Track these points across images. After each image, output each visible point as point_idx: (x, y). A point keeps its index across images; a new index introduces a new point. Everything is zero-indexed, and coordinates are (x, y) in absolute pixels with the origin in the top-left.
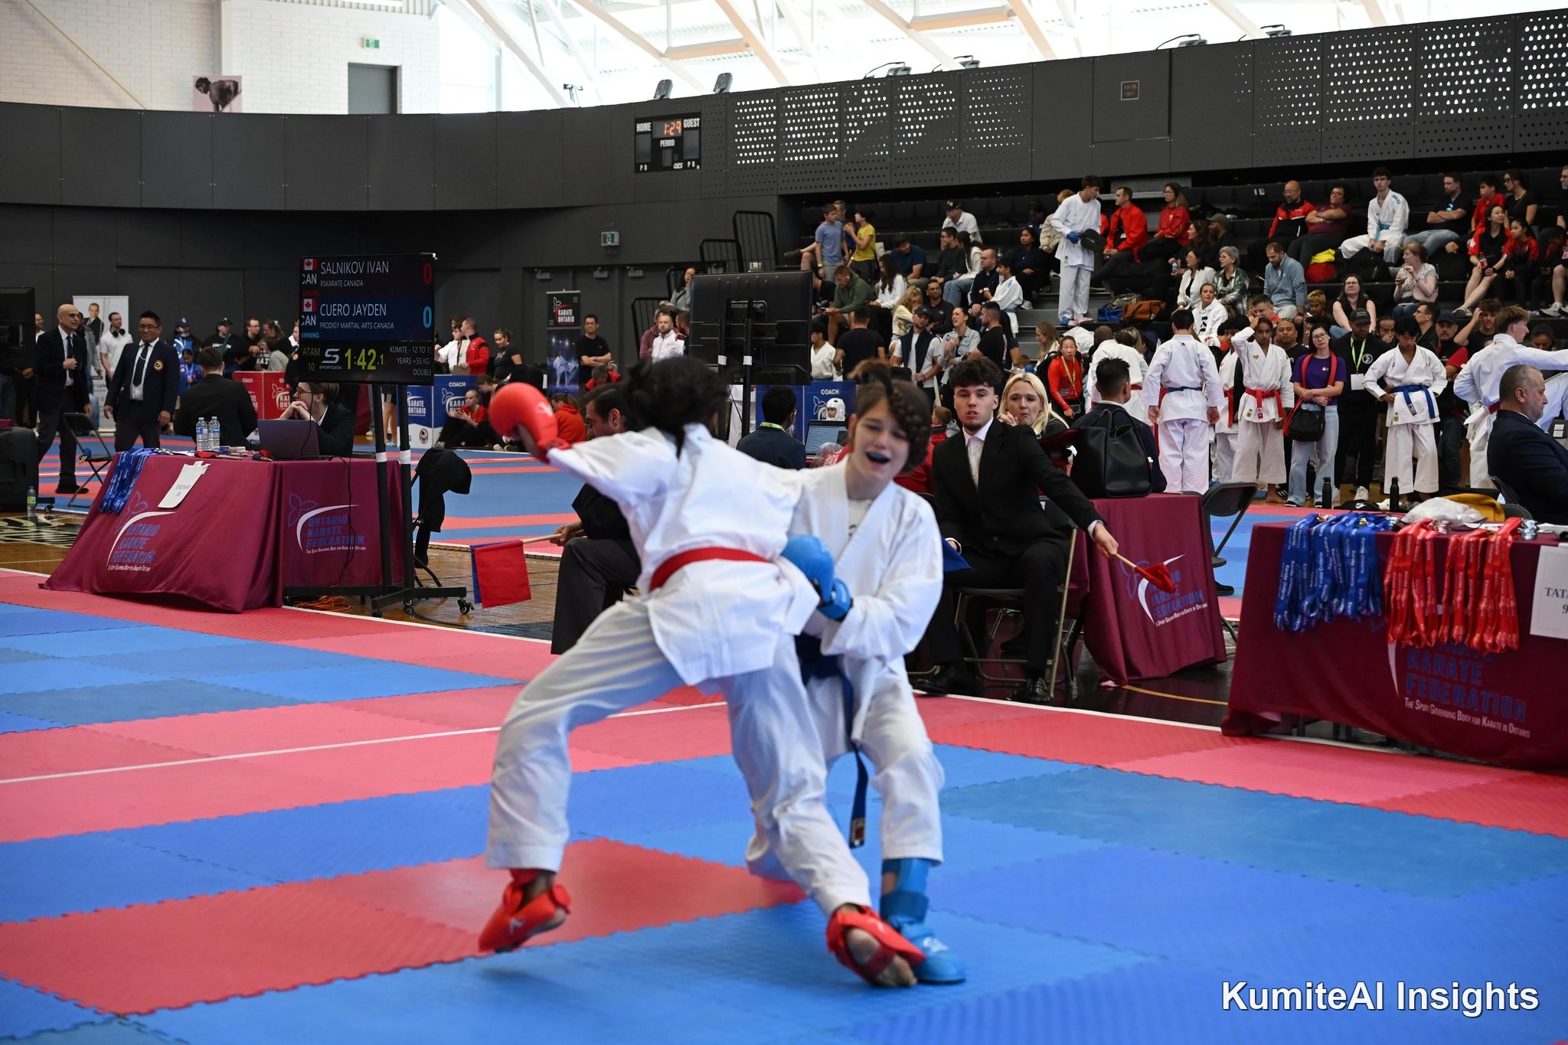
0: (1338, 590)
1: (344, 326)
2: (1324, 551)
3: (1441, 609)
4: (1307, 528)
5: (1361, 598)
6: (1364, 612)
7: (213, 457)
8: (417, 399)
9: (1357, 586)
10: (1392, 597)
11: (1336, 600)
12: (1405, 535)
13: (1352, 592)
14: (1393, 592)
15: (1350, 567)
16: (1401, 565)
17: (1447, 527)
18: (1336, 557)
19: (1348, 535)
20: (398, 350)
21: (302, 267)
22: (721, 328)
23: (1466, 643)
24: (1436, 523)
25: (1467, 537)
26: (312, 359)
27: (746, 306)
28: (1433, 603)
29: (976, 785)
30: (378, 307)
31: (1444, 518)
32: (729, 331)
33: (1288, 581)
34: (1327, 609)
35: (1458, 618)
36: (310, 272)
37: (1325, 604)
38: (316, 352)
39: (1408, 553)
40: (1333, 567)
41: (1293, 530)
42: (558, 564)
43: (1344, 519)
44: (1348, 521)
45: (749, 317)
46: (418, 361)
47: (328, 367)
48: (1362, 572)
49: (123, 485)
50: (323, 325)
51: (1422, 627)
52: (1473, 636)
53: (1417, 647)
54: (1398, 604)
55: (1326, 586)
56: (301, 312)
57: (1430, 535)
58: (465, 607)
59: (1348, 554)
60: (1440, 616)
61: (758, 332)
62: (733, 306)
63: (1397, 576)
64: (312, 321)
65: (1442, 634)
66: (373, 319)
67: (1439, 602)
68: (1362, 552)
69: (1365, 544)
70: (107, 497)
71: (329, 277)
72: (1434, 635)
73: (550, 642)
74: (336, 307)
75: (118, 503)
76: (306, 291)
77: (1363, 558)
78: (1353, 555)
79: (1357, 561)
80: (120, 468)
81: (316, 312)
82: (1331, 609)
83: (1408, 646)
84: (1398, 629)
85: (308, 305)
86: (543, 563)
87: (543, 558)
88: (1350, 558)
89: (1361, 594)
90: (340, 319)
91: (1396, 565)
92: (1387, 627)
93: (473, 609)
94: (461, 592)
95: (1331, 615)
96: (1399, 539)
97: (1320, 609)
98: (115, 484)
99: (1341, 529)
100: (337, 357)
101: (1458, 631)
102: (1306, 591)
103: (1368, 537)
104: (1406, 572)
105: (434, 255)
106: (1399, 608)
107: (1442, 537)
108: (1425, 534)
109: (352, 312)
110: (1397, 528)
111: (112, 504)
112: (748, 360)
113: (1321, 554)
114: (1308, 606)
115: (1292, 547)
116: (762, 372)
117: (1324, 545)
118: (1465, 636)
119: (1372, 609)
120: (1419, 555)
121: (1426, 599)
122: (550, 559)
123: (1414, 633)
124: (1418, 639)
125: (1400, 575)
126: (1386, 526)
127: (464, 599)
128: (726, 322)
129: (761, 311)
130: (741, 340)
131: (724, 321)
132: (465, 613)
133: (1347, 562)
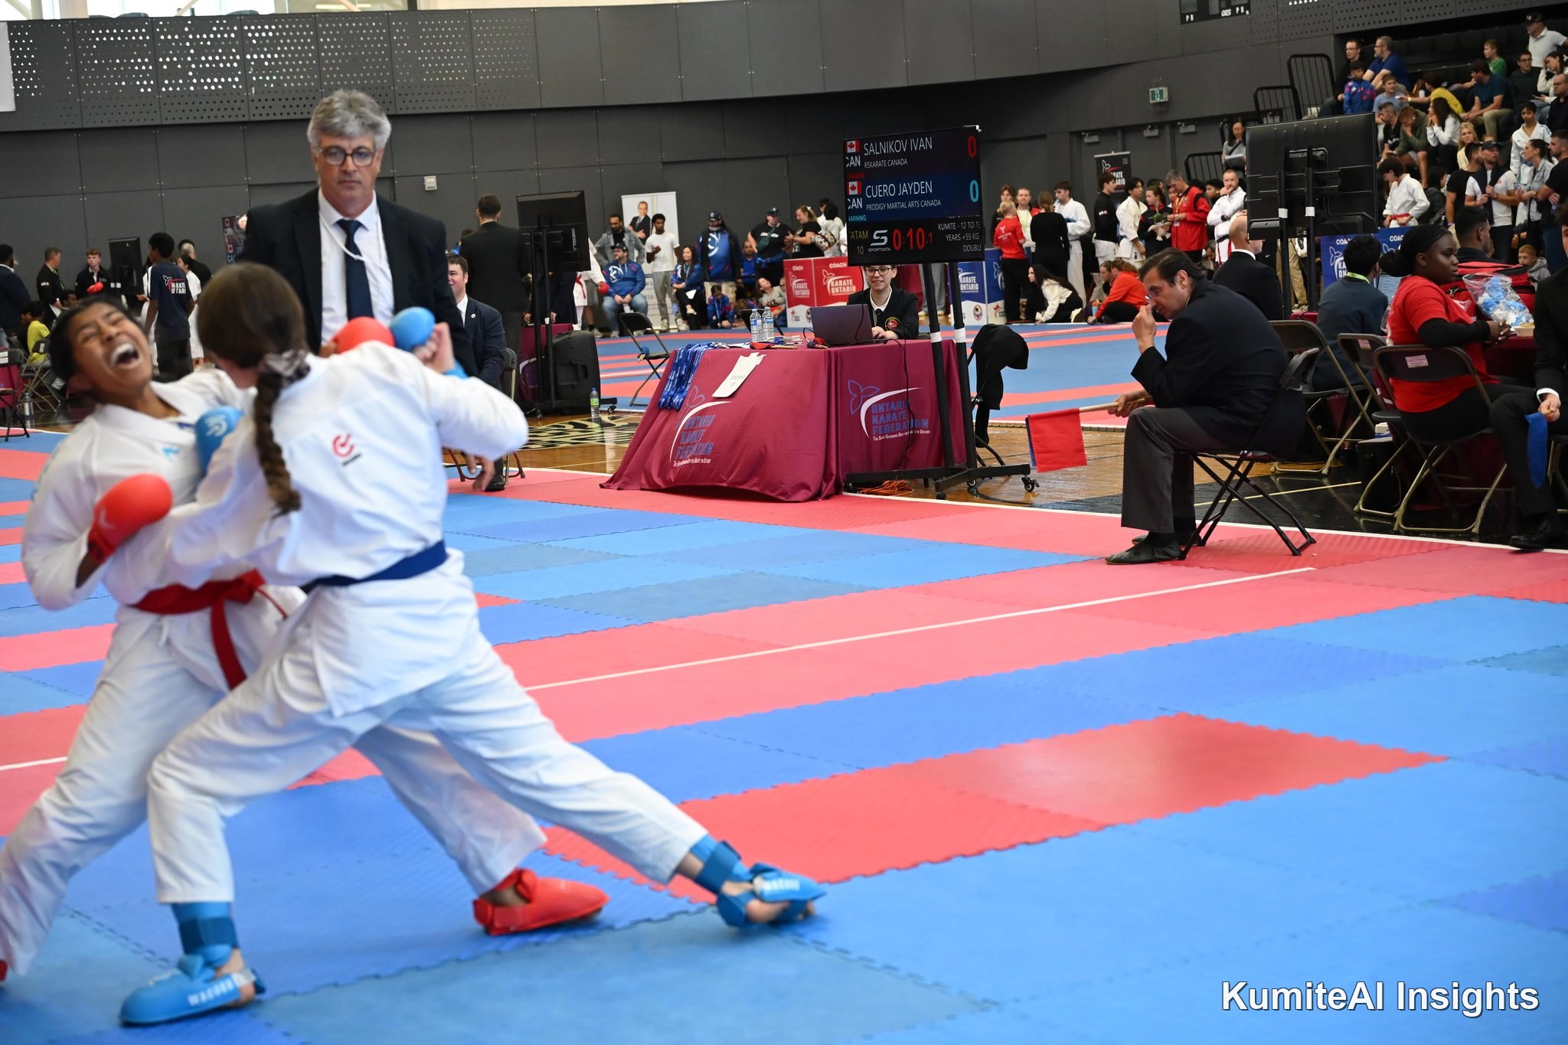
1: (891, 206)
7: (768, 348)
8: (968, 276)
20: (947, 226)
21: (845, 149)
22: (1280, 178)
26: (861, 242)
27: (1305, 155)
30: (924, 185)
32: (1289, 182)
36: (853, 154)
38: (864, 235)
42: (1123, 436)
45: (1309, 166)
46: (968, 237)
47: (877, 250)
49: (682, 381)
50: (869, 207)
56: (847, 196)
58: (1030, 485)
61: (1319, 181)
62: (1291, 156)
64: (858, 204)
66: (920, 197)
70: (665, 394)
71: (872, 158)
73: (1120, 516)
74: (881, 188)
75: (676, 400)
76: (850, 174)
80: (677, 365)
81: (861, 195)
85: (853, 188)
86: (1107, 435)
87: (1107, 430)
90: (886, 199)
93: (1038, 486)
94: (1024, 470)
98: (674, 381)
100: (885, 238)
105: (977, 127)
109: (898, 192)
111: (671, 401)
112: (1310, 211)
116: (1327, 222)
122: (1114, 430)
127: (1029, 476)
128: (1285, 174)
129: (1323, 159)
130: (1302, 191)
131: (1283, 172)
132: (1030, 491)
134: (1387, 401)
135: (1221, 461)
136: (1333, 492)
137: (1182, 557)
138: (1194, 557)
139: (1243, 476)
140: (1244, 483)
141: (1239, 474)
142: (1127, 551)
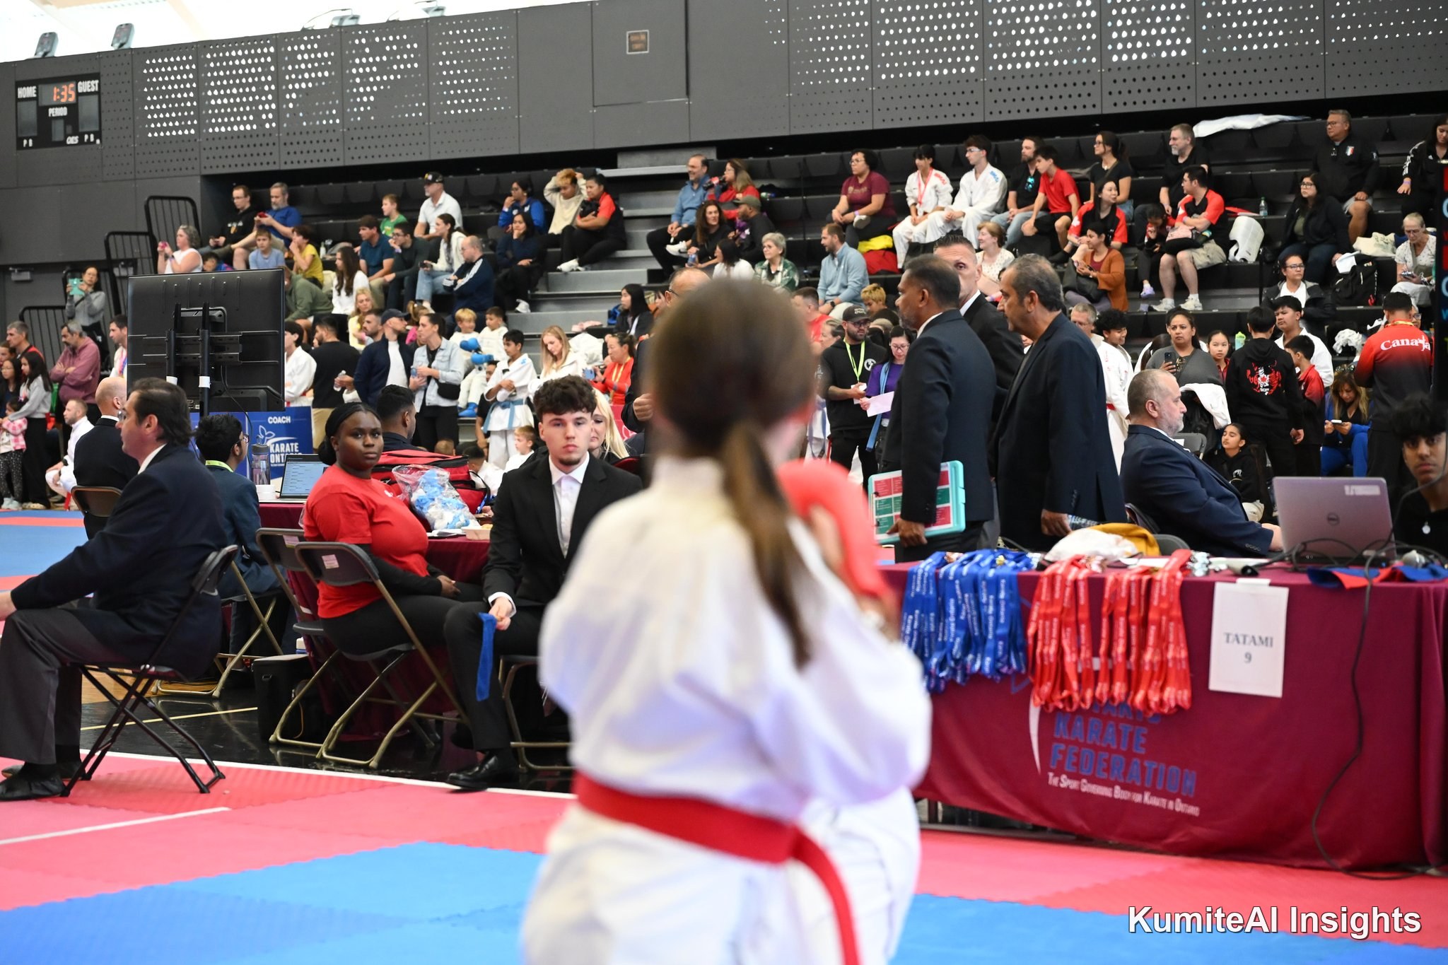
0: (972, 644)
2: (955, 597)
3: (1097, 664)
4: (934, 570)
5: (1000, 653)
6: (1005, 670)
9: (997, 638)
10: (1038, 650)
11: (970, 657)
12: (1053, 577)
13: (990, 645)
14: (1040, 644)
15: (987, 616)
16: (1049, 611)
17: (1101, 565)
18: (970, 605)
19: (984, 578)
22: (169, 341)
23: (1129, 703)
24: (1089, 559)
25: (1126, 576)
27: (200, 314)
28: (1088, 654)
31: (1097, 554)
32: (179, 345)
33: (911, 635)
34: (959, 667)
35: (1120, 673)
37: (957, 661)
39: (1057, 595)
40: (966, 616)
41: (916, 574)
43: (977, 558)
44: (983, 559)
45: (204, 327)
48: (1002, 620)
51: (1075, 685)
52: (1136, 693)
53: (1068, 709)
54: (1046, 658)
55: (958, 640)
57: (1083, 574)
59: (984, 600)
60: (1097, 673)
61: (216, 346)
62: (182, 314)
63: (1044, 624)
65: (1101, 694)
67: (1095, 653)
68: (1002, 595)
69: (1006, 585)
72: (1089, 694)
77: (1003, 604)
78: (991, 602)
79: (996, 609)
82: (964, 668)
83: (1056, 709)
84: (1046, 689)
88: (987, 604)
89: (1000, 648)
91: (1042, 611)
92: (1031, 686)
95: (965, 675)
96: (1045, 582)
97: (951, 668)
99: (975, 570)
101: (1119, 688)
102: (933, 647)
103: (1009, 579)
104: (1056, 620)
106: (1046, 663)
107: (1095, 576)
108: (1077, 574)
110: (1042, 567)
112: (205, 382)
113: (952, 601)
114: (936, 665)
115: (918, 595)
116: (223, 396)
117: (955, 590)
118: (1127, 694)
119: (1014, 666)
120: (1071, 598)
121: (1079, 651)
123: (1065, 693)
124: (1070, 698)
125: (1048, 623)
126: (1028, 566)
128: (175, 335)
129: (219, 320)
130: (195, 358)
131: (173, 332)
133: (984, 610)
134: (305, 610)
135: (115, 676)
136: (224, 718)
137: (65, 793)
138: (80, 793)
139: (140, 697)
140: (141, 704)
141: (136, 694)
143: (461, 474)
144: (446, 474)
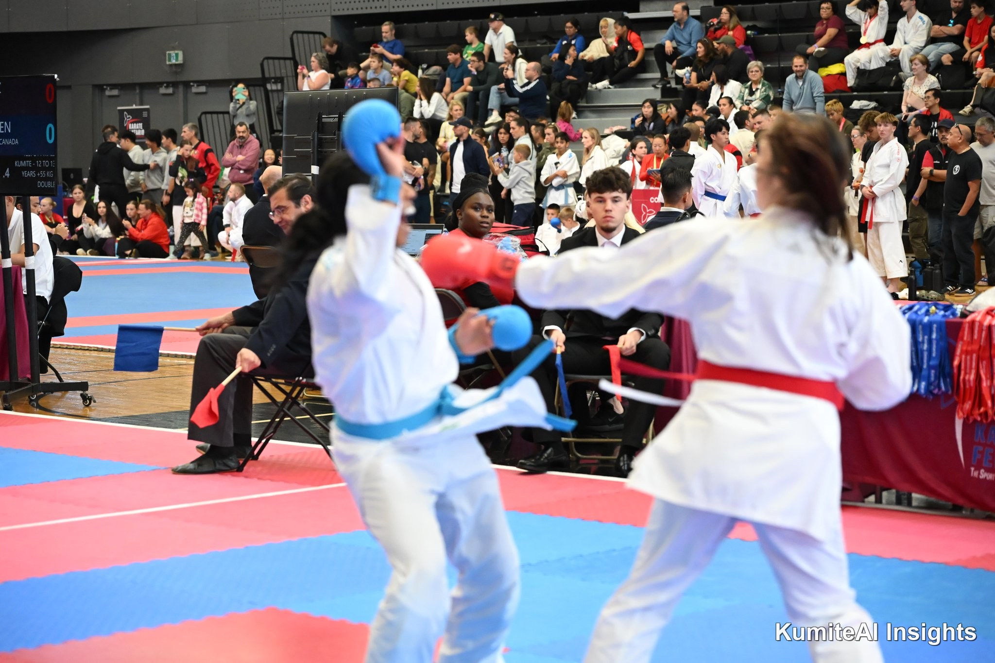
5: (932, 379)
6: (936, 391)
9: (930, 367)
10: (961, 378)
12: (972, 323)
13: (924, 373)
14: (962, 373)
15: (922, 351)
16: (969, 349)
19: (921, 322)
20: (23, 164)
22: (313, 140)
27: (336, 120)
29: (598, 553)
32: (320, 143)
39: (975, 337)
42: (192, 362)
43: (916, 308)
44: (919, 309)
45: (339, 130)
46: (42, 174)
48: (934, 355)
51: (989, 403)
53: (984, 421)
54: (967, 383)
58: (87, 400)
59: (920, 339)
62: (324, 120)
63: (966, 358)
68: (934, 336)
69: (937, 329)
77: (934, 343)
78: (926, 341)
79: (929, 346)
83: (975, 421)
84: (968, 406)
88: (923, 342)
89: (932, 375)
91: (964, 349)
92: (956, 404)
93: (95, 402)
94: (82, 386)
96: (966, 327)
99: (914, 317)
103: (940, 324)
104: (974, 355)
105: (56, 76)
106: (967, 387)
108: (991, 321)
110: (964, 315)
119: (943, 388)
120: (986, 339)
121: (992, 379)
123: (982, 410)
124: (984, 415)
125: (968, 358)
126: (954, 314)
127: (87, 392)
128: (318, 135)
131: (316, 133)
132: (88, 406)
133: (920, 347)
135: (276, 385)
137: (240, 469)
138: (251, 469)
139: (295, 401)
140: (295, 405)
141: (292, 398)
142: (192, 462)
143: (528, 241)
144: (517, 240)
